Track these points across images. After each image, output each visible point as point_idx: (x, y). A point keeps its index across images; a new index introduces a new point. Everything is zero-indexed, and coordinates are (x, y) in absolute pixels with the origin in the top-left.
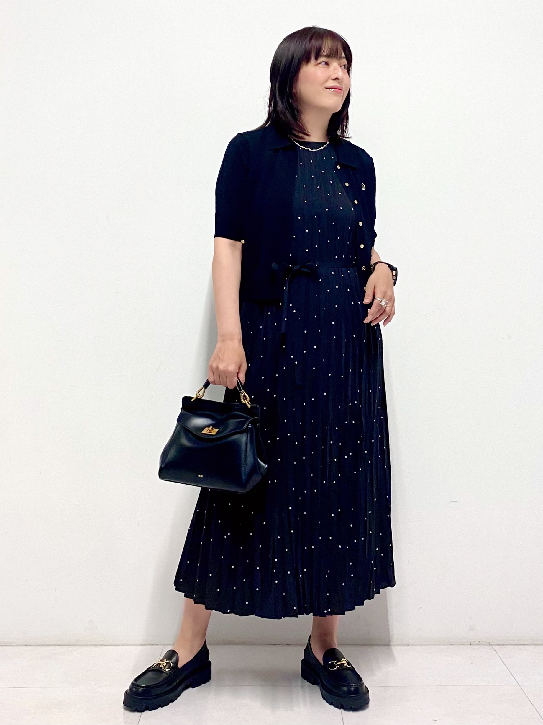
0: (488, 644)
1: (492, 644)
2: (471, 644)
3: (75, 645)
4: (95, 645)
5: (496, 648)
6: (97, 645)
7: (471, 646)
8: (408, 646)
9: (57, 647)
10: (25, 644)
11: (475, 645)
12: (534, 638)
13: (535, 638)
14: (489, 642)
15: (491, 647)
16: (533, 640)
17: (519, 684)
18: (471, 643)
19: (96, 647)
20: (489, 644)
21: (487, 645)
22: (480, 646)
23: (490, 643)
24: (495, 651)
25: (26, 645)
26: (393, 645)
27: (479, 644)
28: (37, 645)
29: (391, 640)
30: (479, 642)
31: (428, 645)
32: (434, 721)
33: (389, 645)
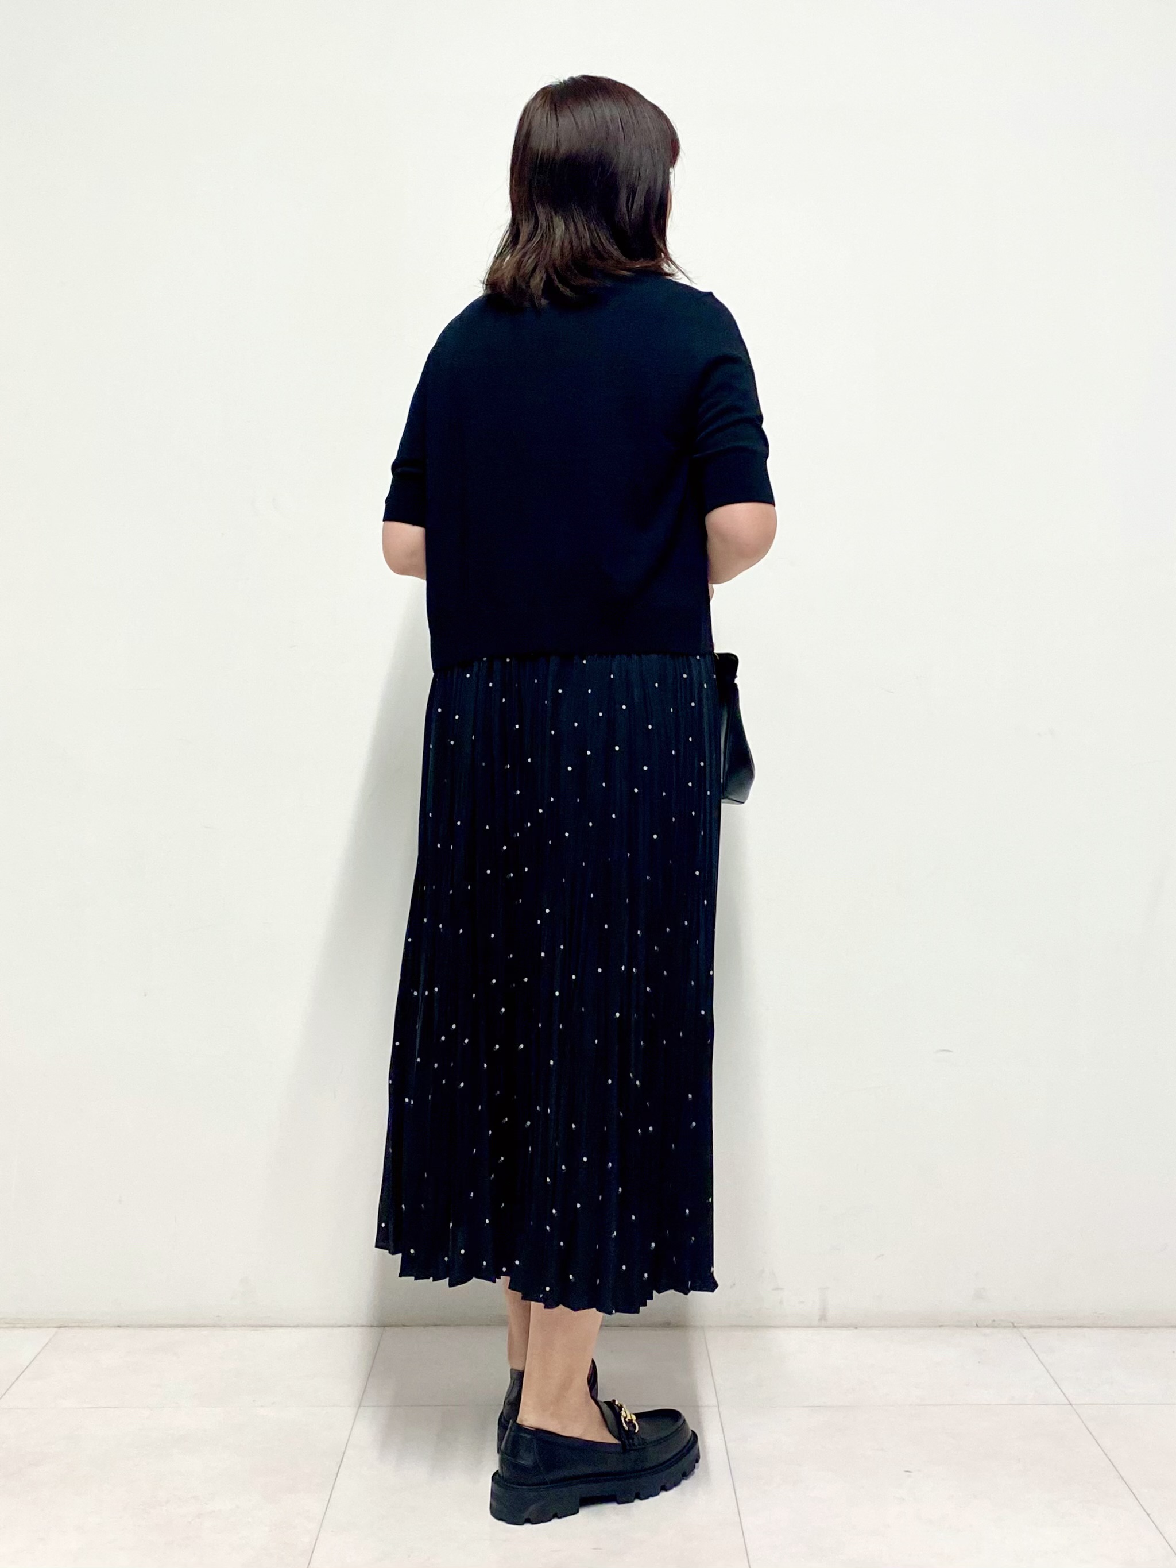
0: (1011, 1325)
1: (1021, 1325)
2: (977, 1326)
3: (214, 1326)
4: (252, 1326)
5: (1027, 1332)
6: (256, 1326)
7: (978, 1329)
8: (856, 1328)
9: (178, 1331)
10: (117, 1324)
11: (987, 1327)
12: (1100, 1314)
13: (1102, 1314)
14: (1012, 1321)
15: (1015, 1330)
16: (1098, 1317)
18: (978, 1324)
19: (253, 1330)
20: (1013, 1324)
21: (1009, 1327)
22: (995, 1330)
23: (1015, 1325)
24: (1025, 1338)
25: (119, 1326)
26: (826, 1327)
27: (994, 1325)
28: (142, 1327)
29: (823, 1317)
30: (994, 1321)
31: (896, 1327)
32: (908, 1473)
33: (819, 1327)
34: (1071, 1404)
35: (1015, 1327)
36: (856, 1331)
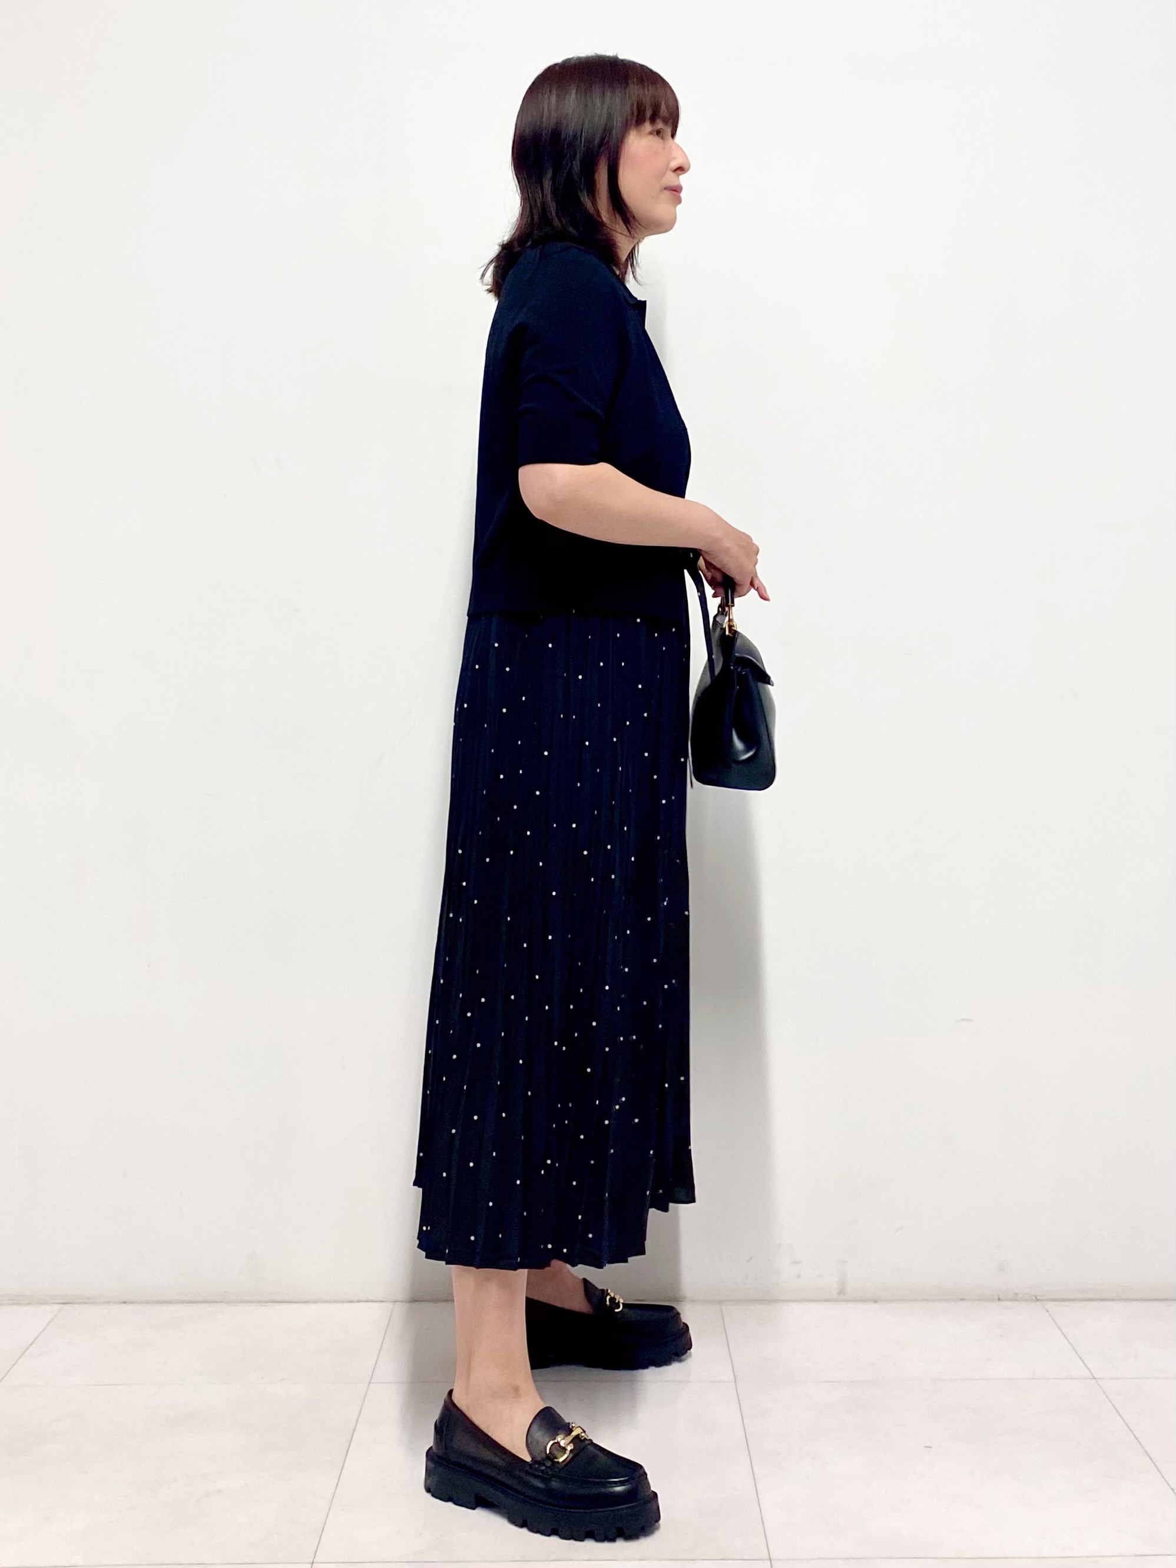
0: (1034, 1298)
1: (1042, 1298)
3: (221, 1302)
5: (1050, 1305)
6: (264, 1302)
7: (1001, 1303)
8: (876, 1302)
9: (184, 1306)
11: (1008, 1300)
14: (1035, 1294)
15: (1038, 1303)
17: (1096, 1376)
18: (1000, 1298)
19: (262, 1305)
20: (1036, 1298)
21: (1032, 1300)
22: (1018, 1303)
23: (1038, 1298)
24: (1047, 1311)
26: (845, 1301)
27: (1015, 1298)
28: (147, 1302)
29: (842, 1291)
30: (1016, 1294)
31: (917, 1300)
32: (929, 1449)
33: (837, 1301)
34: (1095, 1378)
35: (1038, 1300)
36: (876, 1305)
